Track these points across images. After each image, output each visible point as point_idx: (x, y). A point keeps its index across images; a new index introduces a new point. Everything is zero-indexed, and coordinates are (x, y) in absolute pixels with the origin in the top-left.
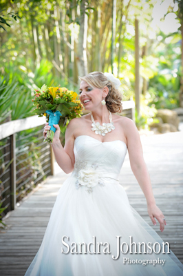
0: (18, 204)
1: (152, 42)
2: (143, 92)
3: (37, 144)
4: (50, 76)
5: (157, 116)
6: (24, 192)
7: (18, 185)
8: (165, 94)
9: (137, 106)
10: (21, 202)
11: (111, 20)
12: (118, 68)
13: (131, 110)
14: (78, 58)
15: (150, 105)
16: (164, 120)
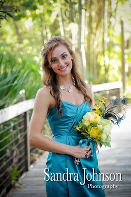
0: (32, 166)
2: (128, 75)
6: (37, 155)
7: (31, 151)
9: (124, 85)
10: (34, 164)
11: (102, 21)
12: (109, 57)
13: (119, 89)
14: (78, 50)
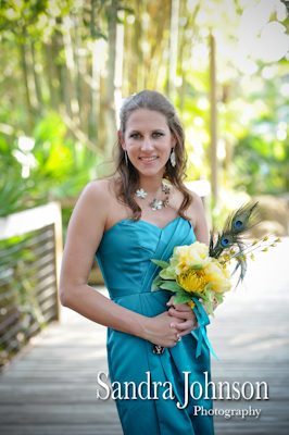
1: (241, 75)
2: (224, 165)
3: (29, 263)
8: (264, 169)
9: (214, 190)
14: (106, 104)
15: (237, 187)
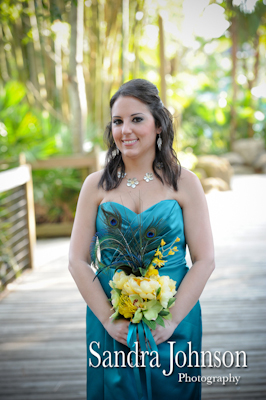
1: (186, 50)
4: (24, 108)
5: (197, 168)
8: (208, 132)
15: (184, 149)
16: (208, 172)
